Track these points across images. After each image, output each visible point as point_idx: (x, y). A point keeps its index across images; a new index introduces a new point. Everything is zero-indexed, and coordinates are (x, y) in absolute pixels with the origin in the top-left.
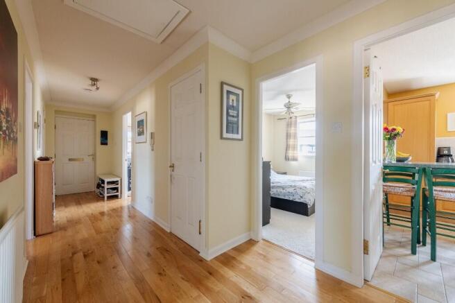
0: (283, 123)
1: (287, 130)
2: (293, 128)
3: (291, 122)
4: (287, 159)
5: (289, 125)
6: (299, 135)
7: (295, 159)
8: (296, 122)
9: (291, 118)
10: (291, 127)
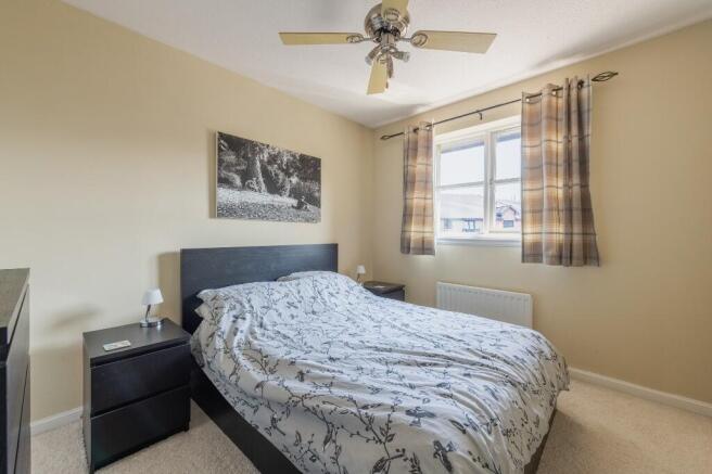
0: (395, 150)
1: (405, 167)
2: (420, 159)
3: (416, 143)
4: (406, 247)
5: (411, 151)
6: (439, 212)
7: (425, 248)
8: (429, 140)
9: (415, 130)
10: (415, 157)
